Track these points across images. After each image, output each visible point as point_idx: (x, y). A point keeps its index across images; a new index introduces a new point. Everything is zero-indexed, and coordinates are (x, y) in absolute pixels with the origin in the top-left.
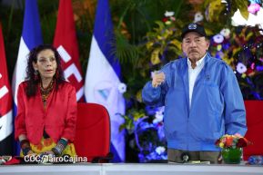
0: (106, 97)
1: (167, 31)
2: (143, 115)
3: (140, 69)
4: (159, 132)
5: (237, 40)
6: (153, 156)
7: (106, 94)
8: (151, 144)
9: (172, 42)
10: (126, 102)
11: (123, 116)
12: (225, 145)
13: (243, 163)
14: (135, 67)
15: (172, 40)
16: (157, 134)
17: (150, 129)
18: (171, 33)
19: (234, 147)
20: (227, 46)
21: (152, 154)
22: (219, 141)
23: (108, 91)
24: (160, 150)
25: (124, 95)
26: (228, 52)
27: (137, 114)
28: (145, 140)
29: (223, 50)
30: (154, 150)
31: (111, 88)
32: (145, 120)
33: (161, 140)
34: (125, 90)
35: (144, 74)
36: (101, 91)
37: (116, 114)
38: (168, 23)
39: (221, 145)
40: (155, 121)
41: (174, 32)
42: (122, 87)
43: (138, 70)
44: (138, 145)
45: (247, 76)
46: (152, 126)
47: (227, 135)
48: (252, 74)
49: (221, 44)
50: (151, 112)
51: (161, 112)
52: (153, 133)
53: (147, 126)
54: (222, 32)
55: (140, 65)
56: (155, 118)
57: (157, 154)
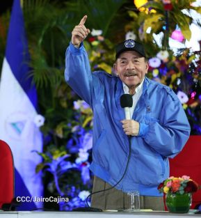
0: (19, 132)
1: (94, 53)
2: (64, 153)
3: (61, 98)
4: (83, 173)
5: (177, 63)
6: (76, 202)
7: (20, 128)
8: (73, 188)
9: (99, 66)
10: (43, 137)
11: (40, 154)
12: (170, 190)
13: (192, 211)
14: (54, 95)
15: (99, 63)
16: (80, 176)
17: (72, 169)
18: (98, 55)
19: (182, 192)
20: (165, 72)
21: (75, 199)
22: (162, 185)
23: (22, 124)
24: (84, 195)
25: (42, 129)
26: (165, 77)
27: (57, 152)
28: (66, 183)
29: (160, 76)
30: (76, 195)
31: (25, 121)
32: (66, 160)
33: (85, 183)
34: (42, 123)
35: (64, 105)
36: (14, 124)
37: (33, 151)
38: (95, 43)
39: (166, 189)
40: (79, 161)
41: (102, 55)
42: (39, 120)
43: (58, 100)
44: (58, 189)
45: (189, 107)
46: (74, 165)
47: (172, 178)
48: (194, 105)
49: (158, 68)
50: (73, 149)
51: (85, 150)
52: (76, 175)
53: (69, 166)
54: (159, 55)
55: (60, 94)
56: (78, 156)
57: (81, 200)
